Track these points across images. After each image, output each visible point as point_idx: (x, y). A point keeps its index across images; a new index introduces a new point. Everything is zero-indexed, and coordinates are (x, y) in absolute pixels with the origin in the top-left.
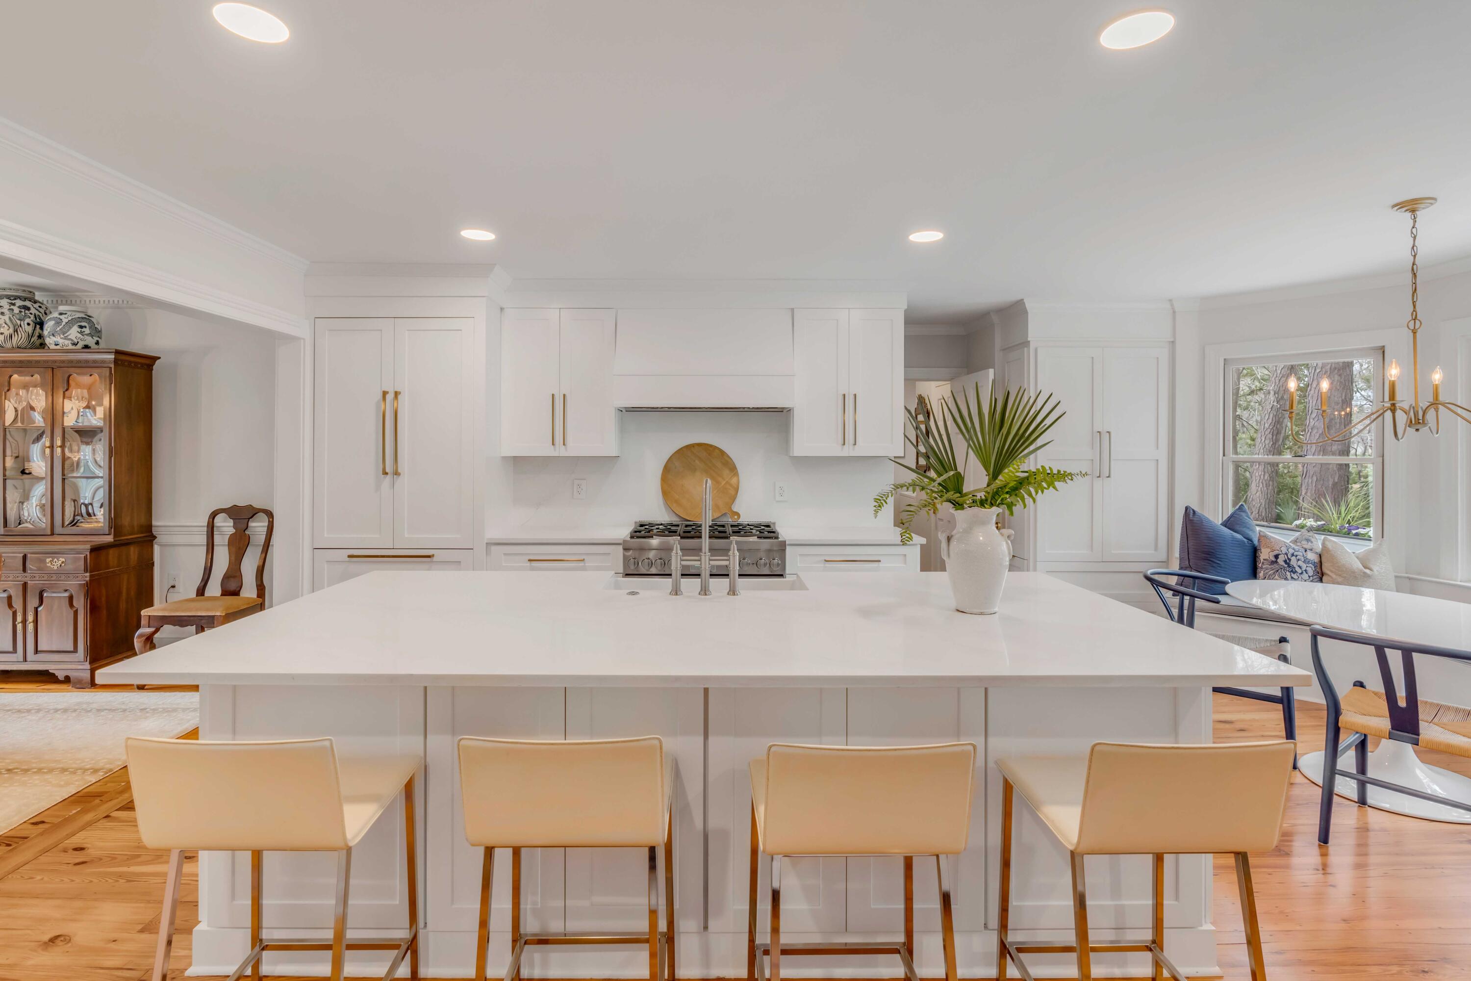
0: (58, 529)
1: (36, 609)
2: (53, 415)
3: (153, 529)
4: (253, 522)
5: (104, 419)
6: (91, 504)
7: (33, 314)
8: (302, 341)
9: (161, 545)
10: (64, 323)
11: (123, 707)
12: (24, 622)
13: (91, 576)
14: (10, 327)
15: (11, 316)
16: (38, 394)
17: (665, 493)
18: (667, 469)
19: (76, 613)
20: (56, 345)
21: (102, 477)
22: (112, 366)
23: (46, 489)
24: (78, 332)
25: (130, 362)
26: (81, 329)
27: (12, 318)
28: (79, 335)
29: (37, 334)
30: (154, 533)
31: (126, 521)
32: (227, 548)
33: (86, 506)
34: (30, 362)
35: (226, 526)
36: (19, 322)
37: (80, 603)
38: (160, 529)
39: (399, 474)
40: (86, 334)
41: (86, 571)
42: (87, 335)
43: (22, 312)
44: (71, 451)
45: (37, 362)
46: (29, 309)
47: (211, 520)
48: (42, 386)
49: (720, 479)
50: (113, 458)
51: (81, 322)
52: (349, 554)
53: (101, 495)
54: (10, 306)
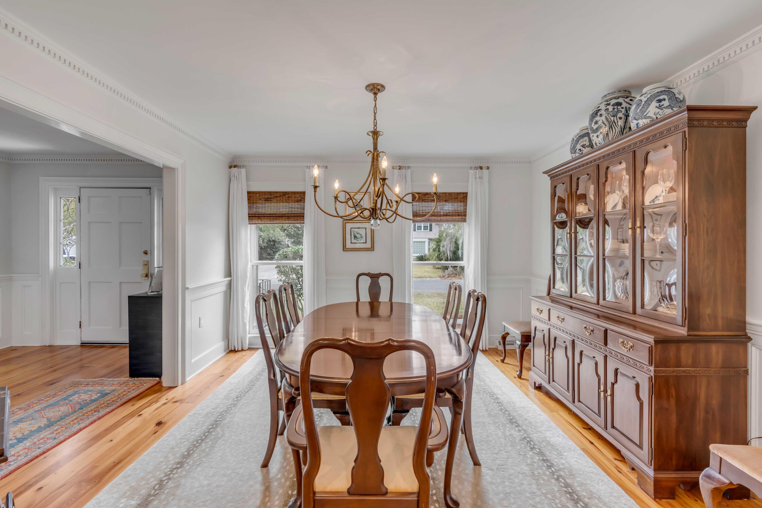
0: (639, 310)
1: (613, 385)
2: (635, 197)
3: (748, 326)
7: (624, 107)
10: (643, 103)
12: (605, 392)
14: (606, 125)
15: (607, 115)
19: (641, 404)
22: (686, 129)
24: (656, 107)
26: (658, 104)
27: (608, 116)
28: (657, 110)
30: (749, 332)
34: (617, 151)
36: (612, 118)
37: (644, 396)
40: (665, 108)
41: (651, 362)
42: (667, 107)
43: (615, 108)
45: (625, 147)
46: (620, 104)
48: (627, 170)
50: (687, 237)
51: (659, 96)
54: (606, 107)
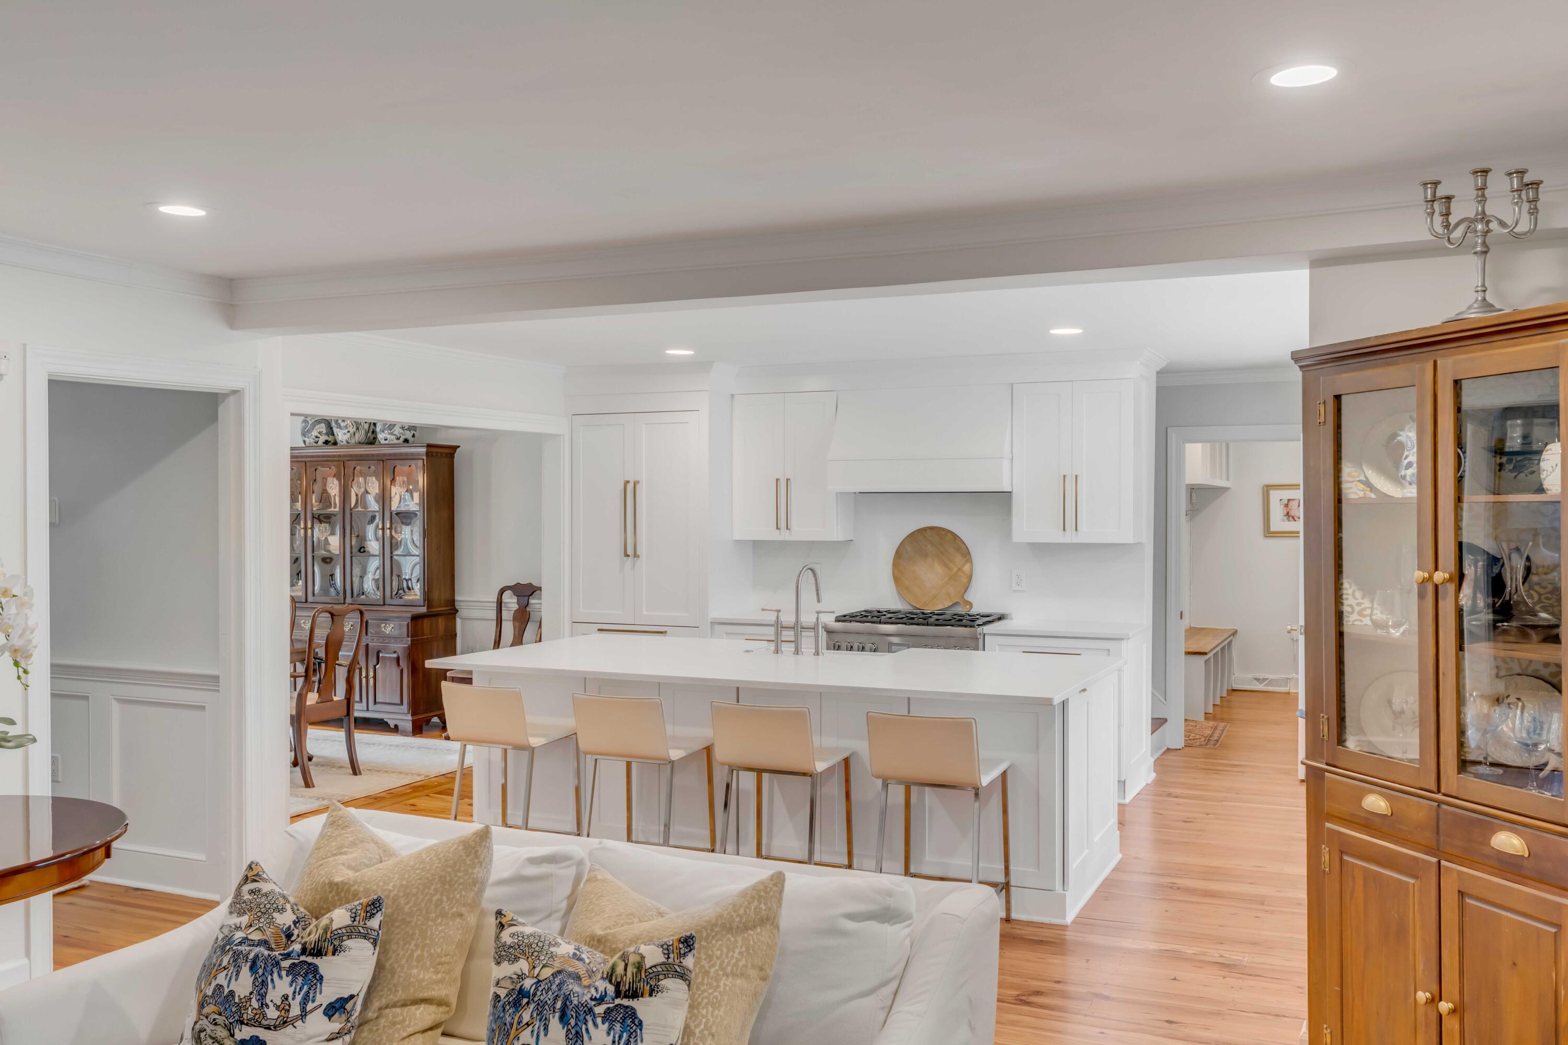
0: (388, 601)
1: (375, 666)
2: (384, 498)
3: (456, 603)
4: (533, 599)
5: (419, 504)
6: (410, 579)
8: (562, 437)
9: (461, 619)
11: (435, 747)
12: (367, 677)
13: (412, 641)
14: (353, 426)
16: (373, 483)
17: (896, 579)
18: (899, 555)
19: (402, 671)
20: (386, 440)
21: (418, 556)
22: (425, 458)
23: (380, 563)
25: (437, 453)
29: (371, 430)
30: (457, 607)
31: (435, 595)
32: (511, 623)
33: (407, 580)
34: (367, 455)
35: (511, 602)
37: (404, 664)
38: (462, 604)
39: (638, 557)
41: (408, 636)
44: (396, 532)
45: (373, 455)
47: (500, 596)
48: (375, 474)
49: (951, 565)
50: (426, 540)
52: (600, 628)
53: (417, 572)
